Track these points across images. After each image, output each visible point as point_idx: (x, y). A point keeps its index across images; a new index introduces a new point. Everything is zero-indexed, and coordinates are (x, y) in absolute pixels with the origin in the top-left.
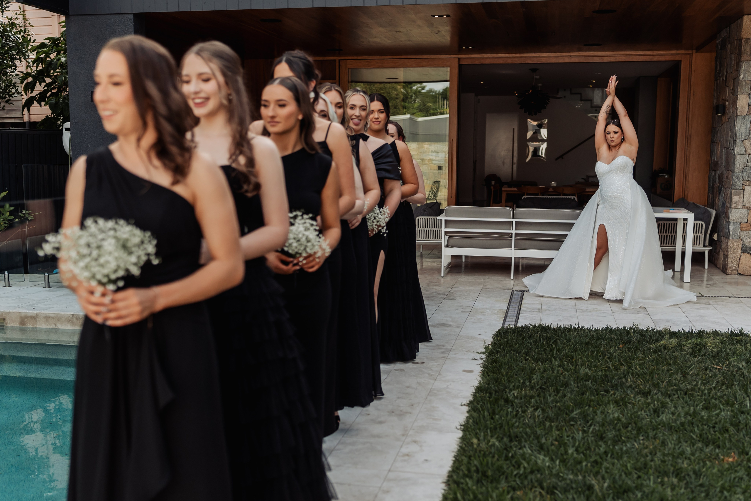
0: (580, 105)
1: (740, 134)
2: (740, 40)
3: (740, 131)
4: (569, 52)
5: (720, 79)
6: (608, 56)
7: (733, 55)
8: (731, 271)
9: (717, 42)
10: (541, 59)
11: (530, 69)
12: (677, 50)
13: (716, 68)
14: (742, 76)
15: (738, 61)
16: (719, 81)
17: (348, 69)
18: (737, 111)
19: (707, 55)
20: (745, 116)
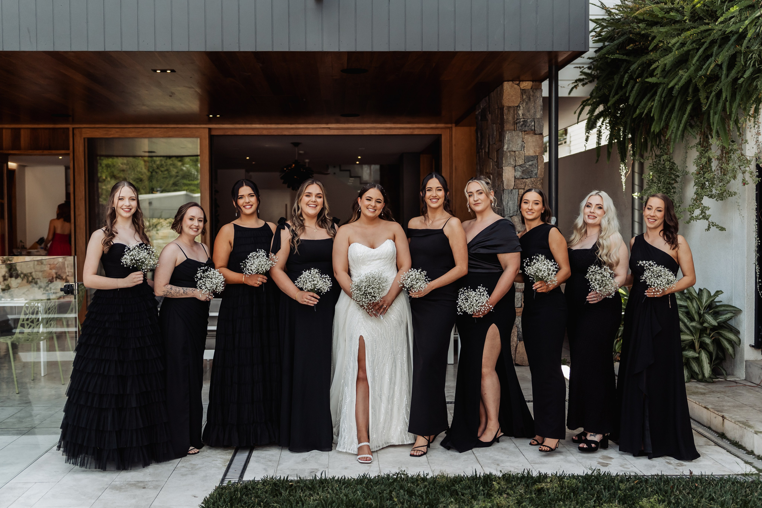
0: (351, 181)
1: (508, 209)
2: (501, 108)
3: (507, 206)
4: (327, 123)
6: (368, 128)
7: (495, 125)
9: (477, 113)
10: (299, 130)
11: (292, 143)
12: (437, 123)
13: (477, 140)
14: (506, 147)
15: (500, 131)
16: (481, 153)
17: (84, 139)
18: (503, 185)
19: (466, 129)
20: (512, 190)
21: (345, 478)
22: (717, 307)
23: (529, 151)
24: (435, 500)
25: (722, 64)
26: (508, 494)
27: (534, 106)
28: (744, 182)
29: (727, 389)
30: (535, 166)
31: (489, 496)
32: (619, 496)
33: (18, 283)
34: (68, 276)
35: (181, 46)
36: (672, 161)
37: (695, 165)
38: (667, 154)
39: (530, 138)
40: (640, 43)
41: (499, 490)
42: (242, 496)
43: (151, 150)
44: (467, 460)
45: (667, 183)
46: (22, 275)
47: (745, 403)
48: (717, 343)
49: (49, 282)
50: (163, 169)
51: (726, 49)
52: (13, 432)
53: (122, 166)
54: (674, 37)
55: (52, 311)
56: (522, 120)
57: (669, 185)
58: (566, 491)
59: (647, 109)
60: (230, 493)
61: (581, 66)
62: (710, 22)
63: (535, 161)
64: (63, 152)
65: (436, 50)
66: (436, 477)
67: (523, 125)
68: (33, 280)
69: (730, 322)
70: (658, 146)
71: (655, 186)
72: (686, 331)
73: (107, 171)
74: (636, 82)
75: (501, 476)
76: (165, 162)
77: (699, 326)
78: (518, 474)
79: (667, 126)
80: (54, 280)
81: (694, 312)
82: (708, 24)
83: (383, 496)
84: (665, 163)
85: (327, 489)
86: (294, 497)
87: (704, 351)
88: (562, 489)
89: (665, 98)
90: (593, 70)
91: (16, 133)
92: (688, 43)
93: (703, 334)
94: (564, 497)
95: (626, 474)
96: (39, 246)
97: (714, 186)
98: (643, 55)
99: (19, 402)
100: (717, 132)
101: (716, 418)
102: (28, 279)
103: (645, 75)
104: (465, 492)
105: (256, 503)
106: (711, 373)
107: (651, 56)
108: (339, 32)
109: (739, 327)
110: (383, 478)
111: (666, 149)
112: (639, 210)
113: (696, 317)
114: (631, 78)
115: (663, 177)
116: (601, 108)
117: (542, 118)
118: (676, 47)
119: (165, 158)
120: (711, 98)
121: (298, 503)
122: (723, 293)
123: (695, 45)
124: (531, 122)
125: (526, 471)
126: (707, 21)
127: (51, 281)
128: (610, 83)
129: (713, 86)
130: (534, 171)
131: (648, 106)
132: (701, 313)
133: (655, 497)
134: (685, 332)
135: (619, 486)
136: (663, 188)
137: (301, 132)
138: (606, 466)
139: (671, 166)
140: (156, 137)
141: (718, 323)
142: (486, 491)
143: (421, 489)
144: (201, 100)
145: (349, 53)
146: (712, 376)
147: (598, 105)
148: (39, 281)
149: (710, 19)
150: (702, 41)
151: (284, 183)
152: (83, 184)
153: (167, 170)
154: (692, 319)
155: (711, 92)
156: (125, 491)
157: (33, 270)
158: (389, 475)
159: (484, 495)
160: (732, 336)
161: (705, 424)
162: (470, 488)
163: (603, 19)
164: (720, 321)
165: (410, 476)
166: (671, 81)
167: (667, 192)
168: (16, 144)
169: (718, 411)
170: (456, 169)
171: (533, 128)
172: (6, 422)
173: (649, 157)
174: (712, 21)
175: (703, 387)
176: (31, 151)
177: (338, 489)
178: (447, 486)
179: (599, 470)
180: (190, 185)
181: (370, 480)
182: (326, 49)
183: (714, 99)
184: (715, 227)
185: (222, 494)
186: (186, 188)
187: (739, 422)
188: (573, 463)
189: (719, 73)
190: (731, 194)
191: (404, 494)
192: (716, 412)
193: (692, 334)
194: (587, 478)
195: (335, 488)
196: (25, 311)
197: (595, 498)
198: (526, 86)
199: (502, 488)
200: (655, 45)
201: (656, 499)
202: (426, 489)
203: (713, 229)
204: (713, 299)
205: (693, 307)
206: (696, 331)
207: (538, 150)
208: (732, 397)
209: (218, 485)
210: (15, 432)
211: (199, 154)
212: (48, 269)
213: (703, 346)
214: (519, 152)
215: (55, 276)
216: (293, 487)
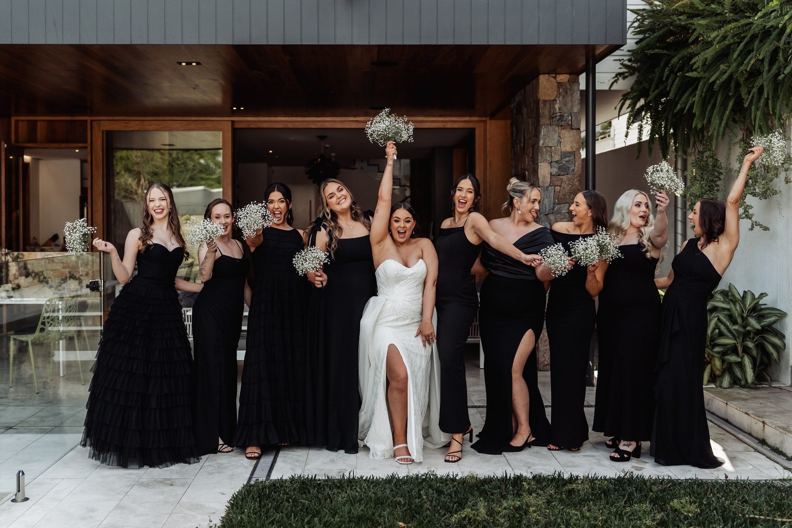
1: (544, 207)
2: (537, 102)
4: (355, 116)
5: (517, 147)
7: (530, 119)
8: (544, 366)
9: (512, 106)
10: (325, 123)
11: (318, 137)
12: (471, 116)
13: (512, 134)
14: (541, 142)
15: (536, 125)
16: (516, 148)
17: (103, 131)
18: (539, 182)
19: (501, 123)
20: (547, 187)
21: (373, 478)
22: (762, 309)
23: (565, 146)
24: (464, 499)
25: (763, 59)
26: (538, 494)
27: (571, 100)
28: (787, 180)
29: (771, 395)
30: (572, 162)
31: (519, 495)
32: (651, 497)
33: (28, 282)
34: (82, 275)
35: (208, 40)
36: (715, 157)
37: (738, 162)
38: (710, 150)
39: (567, 133)
40: (680, 36)
41: (529, 490)
42: (270, 493)
43: (171, 143)
44: (498, 463)
45: (710, 181)
46: (33, 274)
47: (788, 409)
48: (761, 347)
49: (62, 282)
50: (179, 162)
51: (767, 44)
52: (37, 430)
53: (136, 159)
54: (714, 30)
55: (73, 309)
56: (558, 114)
57: (712, 183)
58: (597, 492)
59: (688, 105)
60: (258, 490)
61: (621, 58)
62: (751, 15)
63: (572, 157)
64: (81, 145)
65: (469, 44)
66: (466, 478)
67: (559, 119)
68: (44, 280)
69: (774, 326)
70: (701, 141)
71: (697, 183)
72: (728, 334)
73: (122, 164)
74: (677, 76)
75: (531, 478)
76: (182, 156)
77: (741, 330)
78: (549, 475)
79: (709, 122)
80: (68, 279)
81: (737, 315)
82: (749, 17)
83: (412, 494)
84: (708, 160)
85: (355, 488)
86: (322, 494)
87: (747, 356)
88: (592, 490)
89: (706, 92)
90: (634, 62)
91: (33, 126)
92: (729, 36)
93: (746, 338)
94: (595, 498)
95: (660, 478)
96: (53, 244)
97: (757, 184)
98: (685, 48)
99: (39, 402)
100: (760, 128)
101: (756, 423)
102: (39, 278)
103: (686, 69)
104: (494, 491)
105: (285, 500)
106: (754, 379)
107: (692, 49)
108: (369, 25)
109: (784, 331)
110: (412, 478)
111: (708, 145)
112: (682, 209)
113: (739, 320)
114: (672, 71)
115: (706, 174)
116: (642, 102)
117: (579, 112)
118: (716, 41)
119: (182, 152)
120: (752, 93)
121: (326, 500)
122: (767, 295)
123: (736, 39)
124: (568, 116)
125: (557, 473)
126: (748, 14)
127: (64, 280)
128: (650, 77)
129: (755, 81)
130: (571, 167)
131: (689, 102)
132: (744, 317)
133: (687, 498)
134: (727, 336)
135: (651, 488)
136: (706, 186)
137: (328, 125)
138: (640, 470)
139: (714, 163)
140: (177, 129)
141: (762, 327)
142: (516, 491)
143: (450, 488)
144: (225, 92)
145: (379, 46)
146: (755, 382)
147: (638, 100)
148: (50, 280)
149: (751, 12)
150: (742, 35)
151: (309, 178)
152: (101, 179)
153: (183, 163)
154: (735, 322)
155: (753, 87)
156: (152, 488)
157: (44, 269)
158: (418, 475)
159: (513, 494)
160: (776, 341)
161: (746, 431)
162: (499, 488)
163: (644, 10)
164: (764, 325)
165: (439, 476)
166: (712, 75)
167: (710, 190)
168: (32, 138)
169: (758, 417)
170: (490, 165)
171: (570, 123)
172: (28, 421)
173: (691, 153)
174: (754, 14)
175: (746, 393)
176: (47, 144)
177: (366, 487)
178: (477, 486)
179: (632, 472)
180: (208, 179)
181: (398, 480)
182: (356, 42)
183: (755, 95)
184: (758, 227)
185: (251, 491)
186: (204, 182)
187: (779, 427)
188: (606, 466)
189: (761, 68)
190: (775, 193)
191: (433, 493)
192: (757, 418)
193: (735, 337)
194: (620, 481)
195: (364, 487)
196: (46, 309)
197: (625, 499)
198: (562, 79)
199: (532, 488)
200: (695, 37)
201: (688, 501)
202: (455, 488)
203: (757, 228)
204: (757, 301)
205: (736, 310)
206: (739, 334)
207: (575, 145)
208: (775, 403)
209: (245, 483)
210: (39, 430)
211: (221, 147)
212: (61, 268)
213: (746, 350)
214: (555, 148)
215: (68, 275)
216: (321, 486)
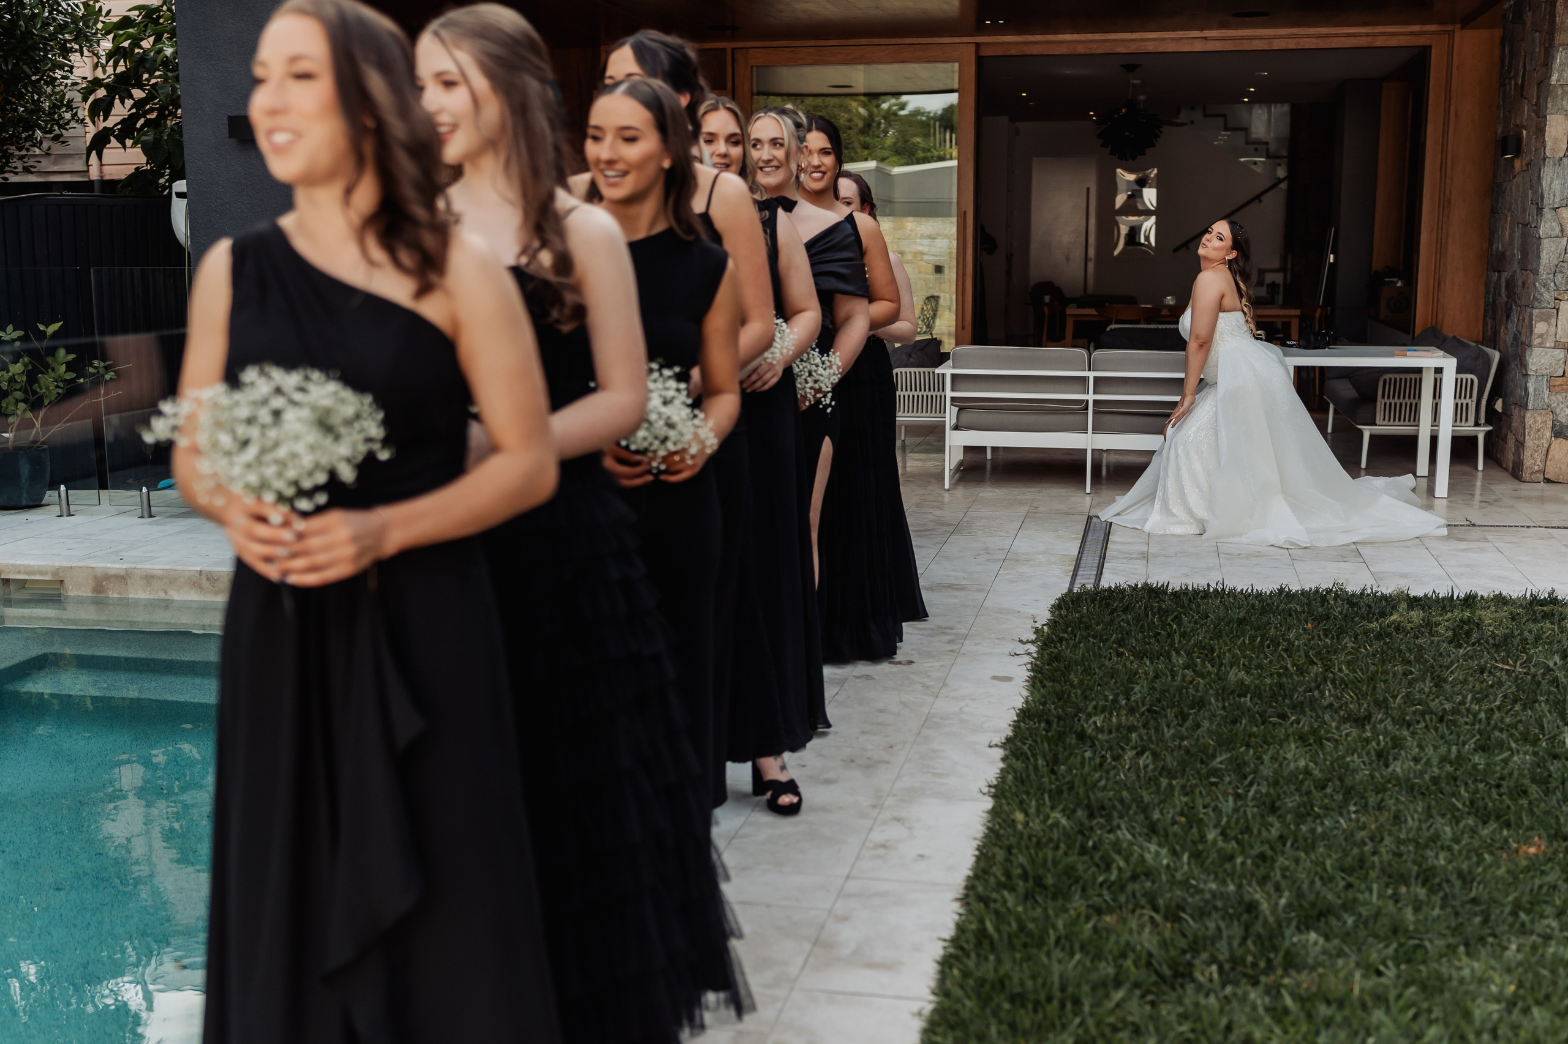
0: (1223, 138)
1: (1552, 195)
2: (1553, 2)
3: (1550, 188)
4: (1202, 29)
5: (1510, 84)
6: (1281, 37)
7: (1538, 33)
8: (1532, 473)
9: (1506, 6)
11: (1123, 68)
12: (1423, 23)
13: (1502, 61)
14: (1554, 79)
15: (1547, 45)
16: (1508, 86)
17: (752, 68)
18: (1545, 149)
19: (1482, 36)
20: (1561, 159)
158: (1318, 589)
165: (1350, 591)
209: (1065, 592)
